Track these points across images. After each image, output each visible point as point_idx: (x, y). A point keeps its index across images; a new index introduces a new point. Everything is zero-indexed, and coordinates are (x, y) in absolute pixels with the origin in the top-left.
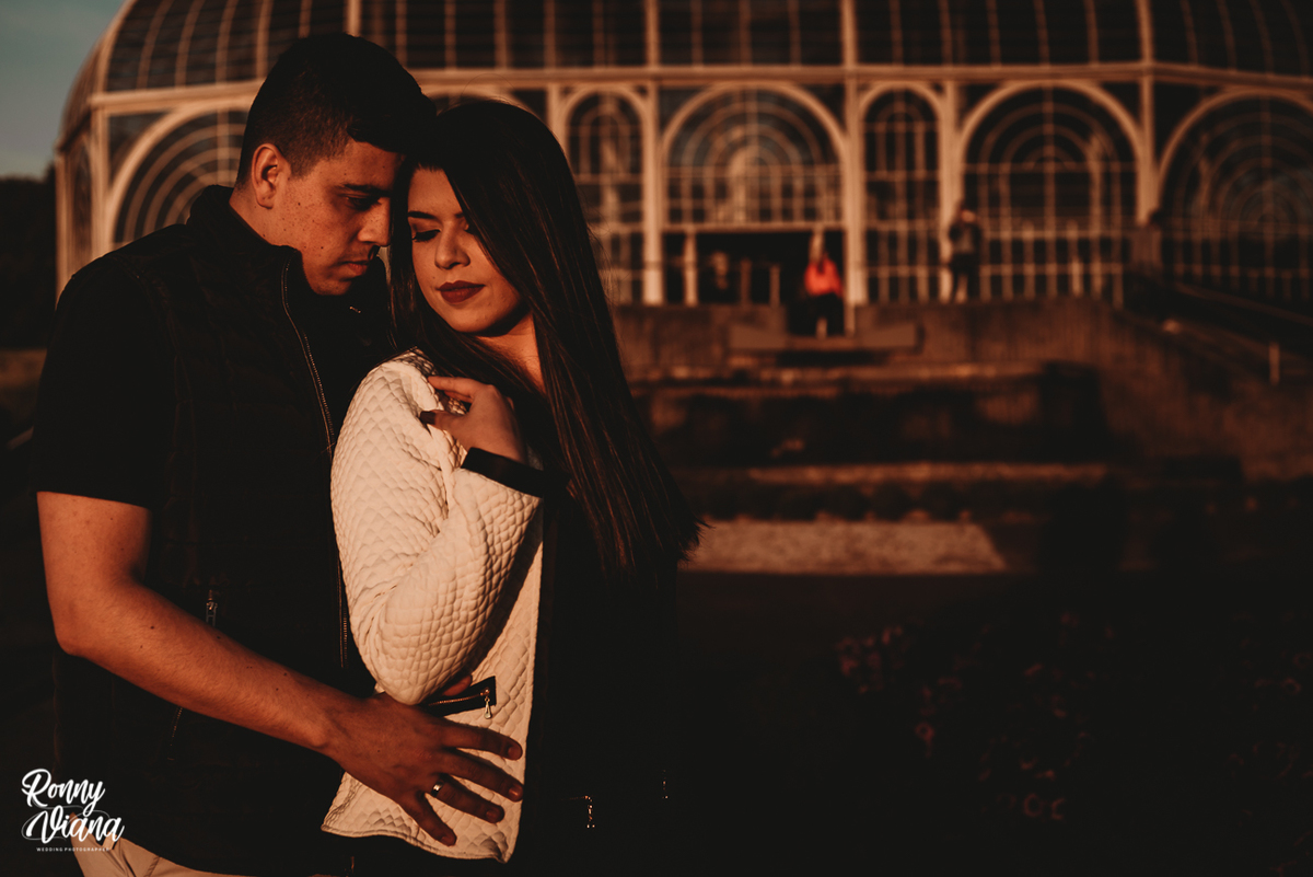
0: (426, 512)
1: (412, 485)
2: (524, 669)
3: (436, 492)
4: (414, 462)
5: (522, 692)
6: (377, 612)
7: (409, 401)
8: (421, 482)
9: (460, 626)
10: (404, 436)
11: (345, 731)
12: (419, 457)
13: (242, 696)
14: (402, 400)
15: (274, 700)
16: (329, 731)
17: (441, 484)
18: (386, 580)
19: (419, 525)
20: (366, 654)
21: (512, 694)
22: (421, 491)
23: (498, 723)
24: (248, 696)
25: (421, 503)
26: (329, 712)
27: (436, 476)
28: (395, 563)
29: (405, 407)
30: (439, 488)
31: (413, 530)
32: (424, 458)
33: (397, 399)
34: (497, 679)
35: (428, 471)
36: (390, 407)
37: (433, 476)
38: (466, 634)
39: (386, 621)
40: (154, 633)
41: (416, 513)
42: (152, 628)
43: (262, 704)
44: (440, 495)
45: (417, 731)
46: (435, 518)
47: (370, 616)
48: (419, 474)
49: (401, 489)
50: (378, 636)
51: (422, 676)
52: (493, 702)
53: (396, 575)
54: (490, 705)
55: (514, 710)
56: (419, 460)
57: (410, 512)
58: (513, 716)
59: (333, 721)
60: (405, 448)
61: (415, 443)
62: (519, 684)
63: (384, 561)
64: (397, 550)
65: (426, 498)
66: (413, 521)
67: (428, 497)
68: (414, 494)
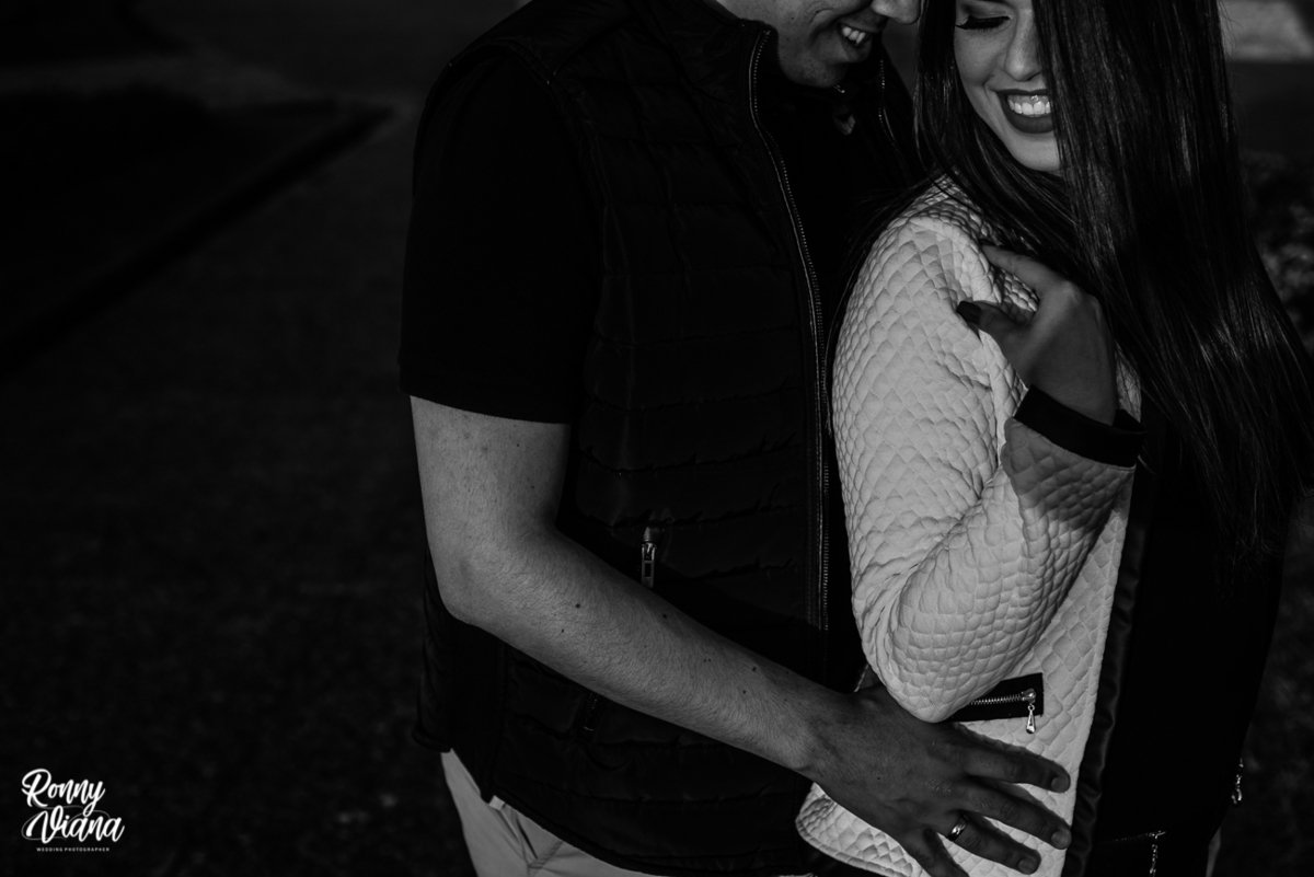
0: (966, 455)
1: (947, 415)
2: (1085, 673)
3: (981, 426)
4: (951, 381)
5: (1079, 701)
6: (890, 599)
7: (948, 286)
8: (960, 411)
9: (1003, 638)
10: (939, 339)
11: (834, 750)
12: (958, 373)
13: (698, 700)
14: (939, 283)
15: (739, 708)
16: (813, 750)
17: (988, 413)
18: (904, 555)
19: (954, 476)
20: (871, 653)
21: (1065, 702)
22: (960, 425)
23: (1042, 740)
24: (705, 700)
25: (957, 443)
26: (814, 723)
27: (983, 402)
28: (917, 532)
29: (942, 295)
30: (986, 420)
31: (944, 482)
32: (968, 372)
33: (931, 281)
34: (1045, 678)
35: (970, 394)
36: (920, 293)
37: (978, 402)
38: (1012, 645)
39: (899, 622)
40: (579, 613)
41: (950, 457)
42: (578, 606)
43: (724, 713)
44: (987, 430)
45: (932, 753)
46: (977, 464)
47: (879, 606)
48: (958, 401)
49: (931, 422)
50: (887, 637)
51: (949, 693)
52: (1039, 711)
53: (917, 548)
54: (1035, 714)
55: (1065, 724)
56: (958, 378)
57: (941, 456)
58: (1064, 732)
59: (820, 737)
60: (939, 358)
61: (954, 350)
62: (1076, 691)
63: (902, 527)
64: (921, 512)
65: (966, 437)
66: (945, 470)
67: (969, 434)
68: (951, 430)
